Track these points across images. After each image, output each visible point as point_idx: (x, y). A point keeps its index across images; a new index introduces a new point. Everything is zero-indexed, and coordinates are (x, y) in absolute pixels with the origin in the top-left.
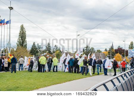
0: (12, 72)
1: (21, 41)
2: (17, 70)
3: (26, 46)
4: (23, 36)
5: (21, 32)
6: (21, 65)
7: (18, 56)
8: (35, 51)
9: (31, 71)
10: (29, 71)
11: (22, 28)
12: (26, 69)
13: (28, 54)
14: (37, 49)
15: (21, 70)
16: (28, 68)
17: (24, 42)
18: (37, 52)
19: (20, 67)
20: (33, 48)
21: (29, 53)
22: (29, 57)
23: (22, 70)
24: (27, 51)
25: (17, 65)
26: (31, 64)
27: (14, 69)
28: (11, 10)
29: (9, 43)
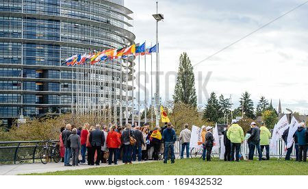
0: (165, 162)
1: (183, 91)
2: (177, 156)
3: (194, 100)
4: (186, 77)
5: (181, 70)
6: (185, 145)
7: (178, 125)
8: (215, 113)
9: (209, 159)
10: (204, 159)
11: (185, 61)
12: (196, 153)
13: (200, 120)
14: (220, 107)
15: (185, 156)
16: (201, 152)
17: (188, 92)
18: (221, 115)
19: (183, 150)
20: (210, 106)
21: (202, 117)
22: (203, 126)
23: (188, 156)
24: (196, 114)
25: (177, 146)
26: (209, 143)
27: (170, 155)
28: (158, 20)
29: (157, 97)
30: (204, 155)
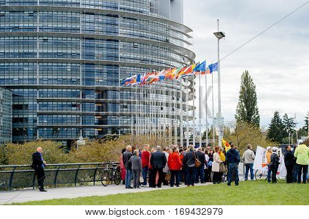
0: (229, 184)
1: (245, 110)
2: (241, 178)
3: (257, 121)
4: (248, 98)
5: (243, 88)
6: (249, 167)
7: (241, 145)
8: (280, 132)
10: (269, 181)
11: (246, 79)
12: (261, 175)
13: (264, 140)
14: (284, 126)
15: (249, 178)
16: (266, 174)
17: (251, 111)
18: (285, 135)
19: (247, 172)
20: (273, 125)
21: (265, 137)
22: (269, 147)
23: (252, 178)
24: (260, 133)
25: (241, 168)
28: (219, 38)
29: (219, 117)
30: (269, 177)
